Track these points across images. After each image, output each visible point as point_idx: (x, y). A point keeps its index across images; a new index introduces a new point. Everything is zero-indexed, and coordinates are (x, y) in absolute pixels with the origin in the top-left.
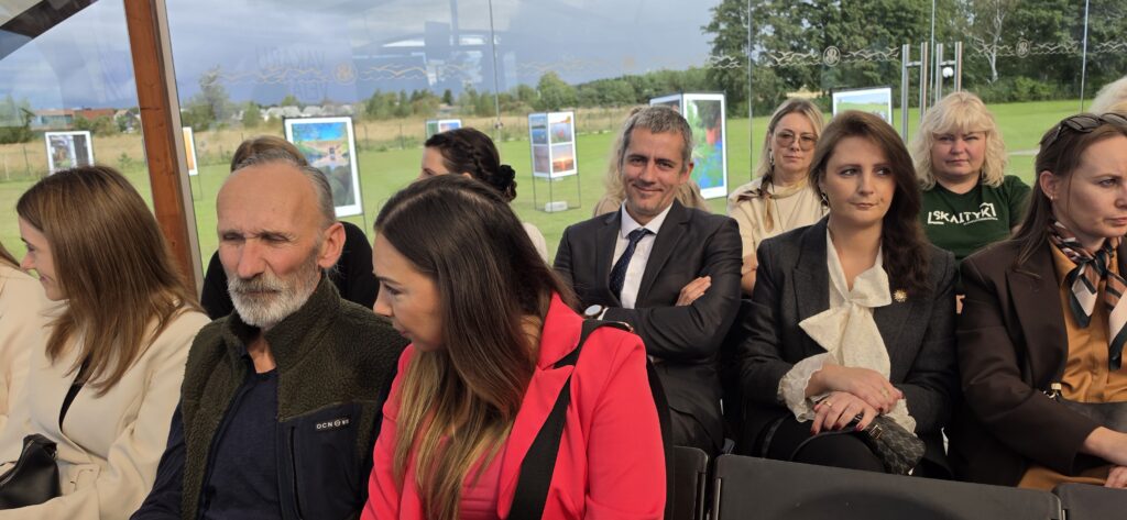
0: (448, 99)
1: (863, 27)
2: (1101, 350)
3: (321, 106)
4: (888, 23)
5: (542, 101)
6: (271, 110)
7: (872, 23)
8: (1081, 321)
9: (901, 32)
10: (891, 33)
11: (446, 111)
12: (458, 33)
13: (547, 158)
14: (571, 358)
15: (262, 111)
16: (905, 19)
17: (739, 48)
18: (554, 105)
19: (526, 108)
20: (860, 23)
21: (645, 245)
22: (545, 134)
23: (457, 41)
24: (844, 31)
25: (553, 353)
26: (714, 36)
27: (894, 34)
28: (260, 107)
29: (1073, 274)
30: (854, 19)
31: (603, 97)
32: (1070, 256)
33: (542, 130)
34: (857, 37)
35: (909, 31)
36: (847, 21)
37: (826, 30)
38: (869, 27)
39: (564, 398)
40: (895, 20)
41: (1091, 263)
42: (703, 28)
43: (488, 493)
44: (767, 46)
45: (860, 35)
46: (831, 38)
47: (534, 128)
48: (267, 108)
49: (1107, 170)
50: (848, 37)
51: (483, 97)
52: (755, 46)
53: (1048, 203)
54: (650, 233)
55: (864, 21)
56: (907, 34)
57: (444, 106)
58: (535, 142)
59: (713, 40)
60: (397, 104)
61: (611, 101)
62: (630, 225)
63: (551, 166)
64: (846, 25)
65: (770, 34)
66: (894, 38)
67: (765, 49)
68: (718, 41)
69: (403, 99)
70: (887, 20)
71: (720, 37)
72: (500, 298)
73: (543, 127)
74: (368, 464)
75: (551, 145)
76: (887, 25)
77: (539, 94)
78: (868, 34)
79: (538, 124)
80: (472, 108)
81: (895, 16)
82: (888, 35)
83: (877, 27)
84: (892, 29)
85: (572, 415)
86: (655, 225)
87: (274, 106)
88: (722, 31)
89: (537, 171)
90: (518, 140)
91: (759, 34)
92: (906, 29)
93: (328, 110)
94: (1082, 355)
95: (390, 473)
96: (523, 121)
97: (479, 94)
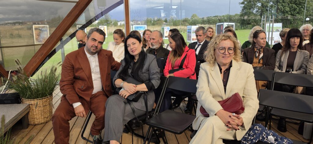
0: (166, 21)
1: (289, 4)
2: (258, 61)
3: (133, 22)
4: (297, 4)
5: (191, 22)
6: (120, 22)
7: (292, 3)
8: (256, 57)
9: (301, 6)
10: (297, 7)
11: (165, 24)
12: (172, 5)
13: (191, 37)
14: (187, 51)
15: (118, 22)
16: (302, 3)
17: (250, 9)
18: (195, 24)
19: (187, 24)
20: (288, 3)
21: (200, 46)
22: (191, 31)
23: (171, 7)
24: (282, 5)
25: (186, 51)
26: (243, 5)
27: (299, 7)
28: (117, 21)
29: (256, 51)
30: (286, 2)
31: (209, 22)
32: (256, 49)
33: (190, 30)
34: (287, 7)
35: (303, 6)
36: (284, 3)
37: (277, 5)
38: (290, 5)
39: (186, 55)
40: (299, 3)
41: (258, 50)
42: (239, 3)
43: (178, 63)
44: (258, 9)
45: (288, 7)
46: (279, 8)
47: (188, 29)
48: (119, 22)
49: (262, 37)
50: (284, 8)
51: (175, 21)
52: (255, 9)
53: (255, 43)
54: (201, 45)
55: (289, 3)
56: (302, 7)
57: (165, 23)
58: (188, 33)
59: (242, 6)
60: (152, 22)
61: (211, 23)
62: (198, 44)
63: (192, 39)
64: (283, 4)
65: (260, 5)
66: (298, 8)
67: (257, 10)
68: (244, 7)
69: (154, 21)
70: (296, 3)
71: (245, 6)
72: (182, 44)
73: (190, 29)
74: (166, 62)
75: (192, 34)
76: (296, 4)
77: (191, 20)
78: (290, 7)
79: (189, 28)
80: (172, 24)
81: (299, 2)
82: (296, 7)
83: (293, 5)
84: (298, 6)
85: (187, 57)
86: (202, 44)
87: (121, 21)
88: (245, 4)
89: (188, 40)
90: (184, 33)
91: (256, 5)
92: (302, 6)
93: (134, 23)
94: (255, 62)
95: (168, 63)
96: (186, 27)
97: (175, 20)
